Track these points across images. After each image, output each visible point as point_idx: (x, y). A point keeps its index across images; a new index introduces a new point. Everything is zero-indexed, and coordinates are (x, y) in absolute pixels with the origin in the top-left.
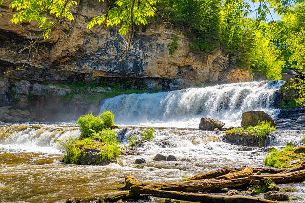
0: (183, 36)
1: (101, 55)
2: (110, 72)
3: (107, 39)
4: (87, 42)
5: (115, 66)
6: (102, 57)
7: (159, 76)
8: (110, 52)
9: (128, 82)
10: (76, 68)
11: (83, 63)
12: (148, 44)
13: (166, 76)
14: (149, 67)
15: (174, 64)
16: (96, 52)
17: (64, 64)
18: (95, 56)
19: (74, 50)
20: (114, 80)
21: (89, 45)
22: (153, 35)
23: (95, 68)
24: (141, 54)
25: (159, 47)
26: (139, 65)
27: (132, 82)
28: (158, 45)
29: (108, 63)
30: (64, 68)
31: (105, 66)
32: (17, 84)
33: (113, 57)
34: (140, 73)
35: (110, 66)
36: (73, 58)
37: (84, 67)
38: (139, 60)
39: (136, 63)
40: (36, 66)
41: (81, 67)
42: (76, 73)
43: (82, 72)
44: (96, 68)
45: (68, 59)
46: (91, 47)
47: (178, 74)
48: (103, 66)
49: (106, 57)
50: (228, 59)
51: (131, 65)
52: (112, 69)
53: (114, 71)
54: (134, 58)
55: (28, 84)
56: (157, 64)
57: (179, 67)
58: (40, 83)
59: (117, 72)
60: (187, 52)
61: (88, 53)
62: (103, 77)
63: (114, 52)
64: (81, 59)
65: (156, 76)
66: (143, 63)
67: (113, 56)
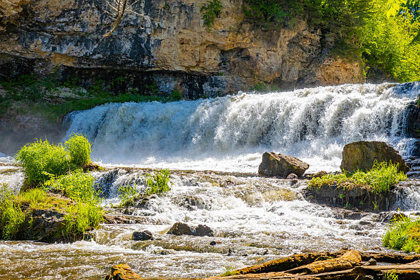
1: (67, 24)
2: (87, 57)
5: (96, 47)
6: (69, 28)
7: (183, 69)
8: (85, 17)
9: (121, 79)
10: (18, 47)
11: (32, 38)
12: (162, 4)
13: (196, 69)
14: (164, 50)
15: (214, 46)
16: (58, 17)
18: (54, 25)
19: (14, 12)
20: (93, 73)
23: (54, 49)
24: (149, 24)
25: (183, 11)
26: (143, 45)
27: (129, 80)
28: (182, 6)
29: (82, 40)
31: (76, 45)
33: (91, 29)
34: (146, 62)
35: (86, 45)
36: (11, 28)
37: (32, 46)
38: (143, 36)
39: (137, 41)
41: (27, 47)
42: (16, 58)
43: (29, 56)
44: (58, 48)
46: (47, 7)
47: (220, 65)
48: (71, 45)
49: (77, 28)
50: (318, 38)
51: (127, 46)
52: (90, 51)
53: (94, 57)
54: (133, 31)
56: (178, 45)
57: (223, 52)
59: (99, 59)
60: (239, 22)
61: (42, 18)
62: (71, 68)
63: (93, 18)
64: (28, 30)
65: (178, 68)
66: (152, 43)
67: (92, 25)
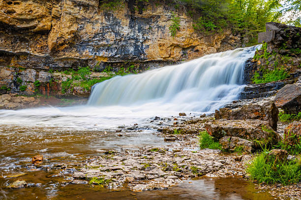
0: (186, 17)
1: (99, 41)
2: (112, 57)
3: (102, 23)
4: (82, 28)
5: (116, 51)
6: (101, 43)
7: (162, 59)
8: (107, 36)
9: (132, 66)
10: (77, 54)
11: (83, 49)
12: (148, 27)
13: (169, 59)
14: (151, 50)
15: (177, 46)
16: (94, 38)
17: (63, 51)
18: (93, 41)
19: (69, 37)
20: (119, 65)
21: (84, 31)
22: (153, 17)
23: (95, 54)
24: (141, 38)
25: (160, 29)
26: (139, 48)
27: (137, 67)
28: (159, 27)
29: (109, 48)
30: (64, 55)
31: (106, 51)
32: (23, 72)
33: (112, 42)
34: (142, 57)
35: (111, 51)
36: (71, 45)
37: (84, 53)
38: (139, 44)
39: (136, 47)
40: (37, 54)
41: (81, 54)
42: (79, 60)
43: (84, 58)
44: (97, 53)
45: (66, 46)
46: (86, 33)
47: (182, 56)
48: (104, 51)
49: (104, 42)
50: (239, 39)
51: (132, 49)
52: (114, 54)
53: (116, 56)
54: (133, 41)
55: (34, 72)
56: (158, 47)
57: (184, 49)
58: (46, 70)
59: (119, 57)
60: (191, 33)
61: (85, 38)
62: (107, 63)
63: (112, 37)
64: (80, 45)
65: (159, 59)
66: (144, 47)
67: (112, 40)
